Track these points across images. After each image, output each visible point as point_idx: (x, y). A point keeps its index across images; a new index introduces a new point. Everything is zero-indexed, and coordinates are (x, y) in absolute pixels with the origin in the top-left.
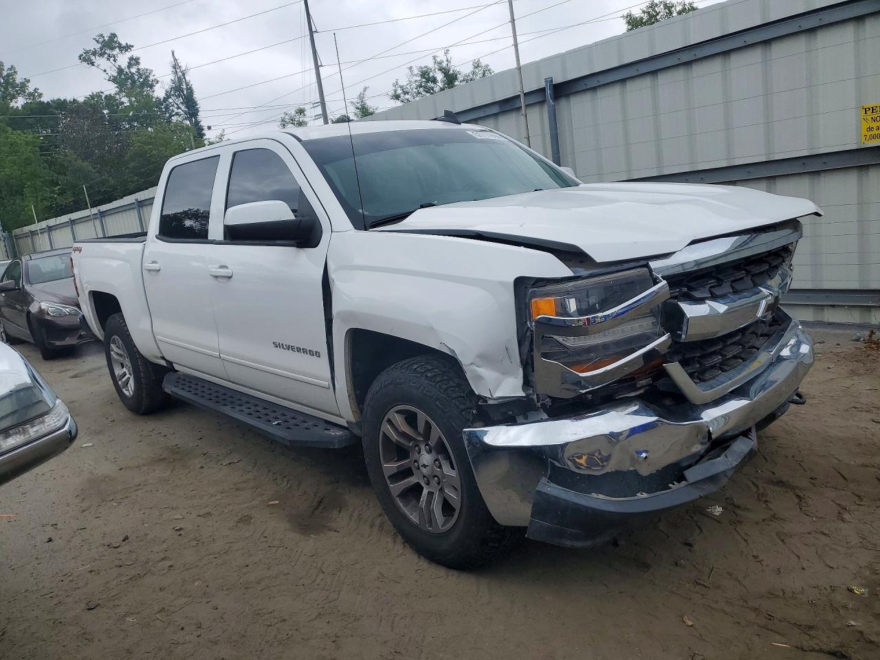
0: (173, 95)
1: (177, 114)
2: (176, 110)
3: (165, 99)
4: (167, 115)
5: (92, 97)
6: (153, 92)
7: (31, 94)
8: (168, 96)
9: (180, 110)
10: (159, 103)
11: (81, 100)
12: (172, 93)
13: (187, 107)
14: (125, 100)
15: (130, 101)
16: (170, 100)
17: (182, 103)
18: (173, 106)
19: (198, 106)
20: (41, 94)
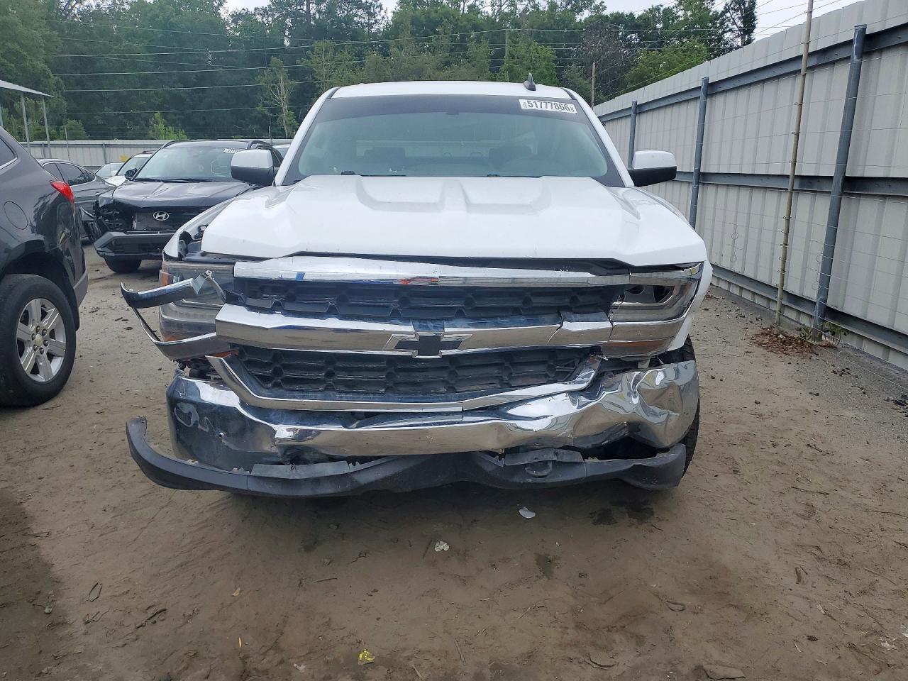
0: (732, 9)
1: (731, 30)
2: (731, 26)
3: (723, 13)
4: (720, 31)
5: (651, 11)
6: (713, 4)
7: (597, 7)
8: (726, 10)
9: (735, 26)
10: (717, 16)
11: (638, 13)
12: (732, 6)
13: (744, 23)
14: (681, 13)
15: (685, 14)
16: (728, 15)
17: (739, 18)
18: (729, 21)
19: (756, 22)
20: (605, 7)
